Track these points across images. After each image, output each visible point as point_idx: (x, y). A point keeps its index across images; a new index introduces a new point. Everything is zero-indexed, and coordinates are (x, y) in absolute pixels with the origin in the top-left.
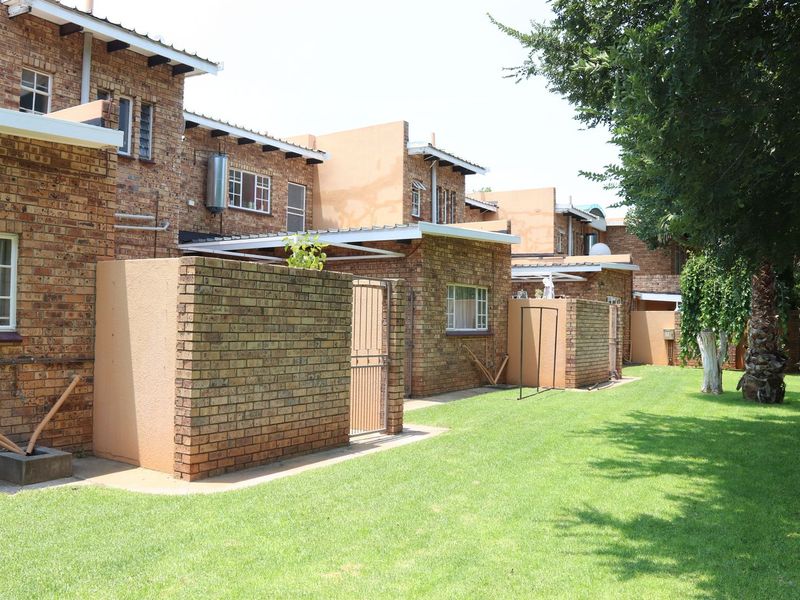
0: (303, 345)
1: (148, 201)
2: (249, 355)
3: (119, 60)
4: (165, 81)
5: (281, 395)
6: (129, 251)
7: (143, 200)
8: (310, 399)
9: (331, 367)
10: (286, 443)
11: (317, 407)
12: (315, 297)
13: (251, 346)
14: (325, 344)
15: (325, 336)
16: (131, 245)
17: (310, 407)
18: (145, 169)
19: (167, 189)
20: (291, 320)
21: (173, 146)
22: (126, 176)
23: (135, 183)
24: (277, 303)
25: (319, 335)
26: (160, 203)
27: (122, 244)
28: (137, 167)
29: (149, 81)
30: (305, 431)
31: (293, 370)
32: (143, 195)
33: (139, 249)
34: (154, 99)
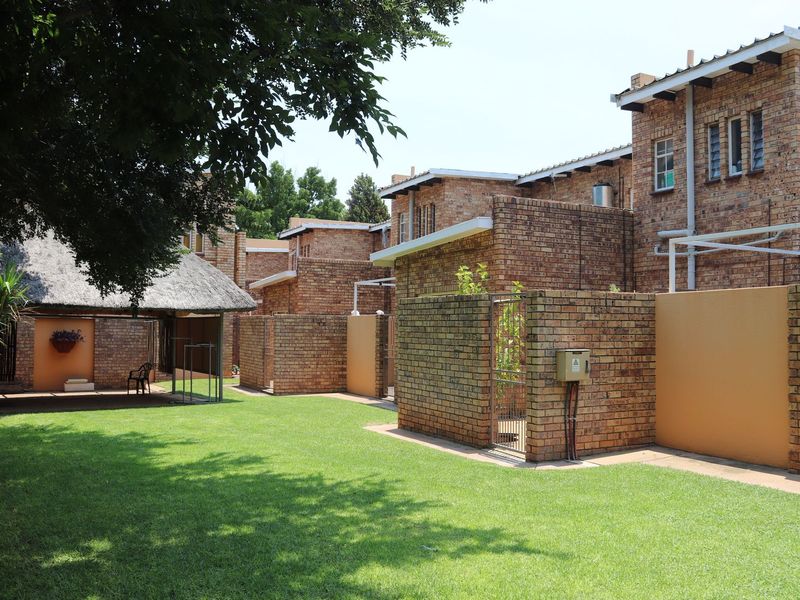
0: (447, 354)
1: (760, 213)
2: (420, 359)
3: (721, 89)
4: (770, 77)
5: (435, 389)
6: (741, 269)
7: (754, 214)
8: (452, 398)
9: (467, 375)
10: (438, 426)
11: (457, 406)
12: (454, 317)
13: (421, 352)
14: (462, 355)
15: (461, 349)
16: (744, 263)
17: (453, 405)
18: (754, 181)
19: (781, 193)
20: (441, 336)
21: (786, 142)
22: (735, 196)
23: (743, 200)
24: (432, 323)
25: (457, 348)
26: (773, 212)
27: (734, 264)
28: (745, 182)
29: (752, 89)
30: (450, 423)
31: (442, 373)
32: (754, 209)
33: (752, 265)
34: (759, 104)
